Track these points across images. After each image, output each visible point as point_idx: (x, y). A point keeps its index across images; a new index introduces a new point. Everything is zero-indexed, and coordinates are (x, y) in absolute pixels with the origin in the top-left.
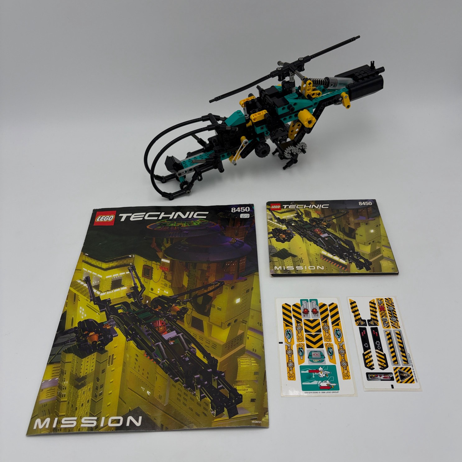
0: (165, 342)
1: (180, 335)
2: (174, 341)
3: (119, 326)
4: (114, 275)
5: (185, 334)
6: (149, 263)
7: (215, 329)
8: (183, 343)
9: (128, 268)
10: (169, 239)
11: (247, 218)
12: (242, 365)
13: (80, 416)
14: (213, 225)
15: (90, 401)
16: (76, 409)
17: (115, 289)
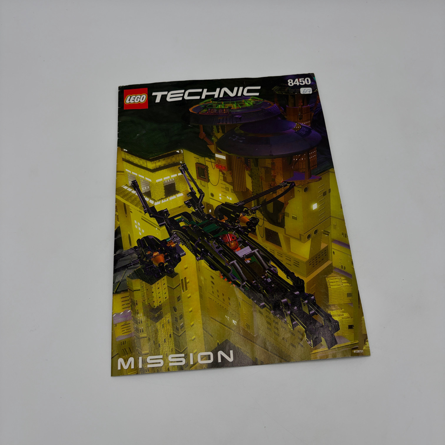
0: (241, 260)
1: (256, 251)
2: (250, 259)
3: (184, 243)
4: (165, 179)
5: (262, 251)
6: (202, 160)
7: (294, 243)
8: (261, 261)
9: (179, 168)
10: (220, 126)
11: (309, 94)
12: (332, 285)
13: (165, 353)
14: (270, 105)
15: (172, 336)
16: (159, 346)
17: (170, 196)
